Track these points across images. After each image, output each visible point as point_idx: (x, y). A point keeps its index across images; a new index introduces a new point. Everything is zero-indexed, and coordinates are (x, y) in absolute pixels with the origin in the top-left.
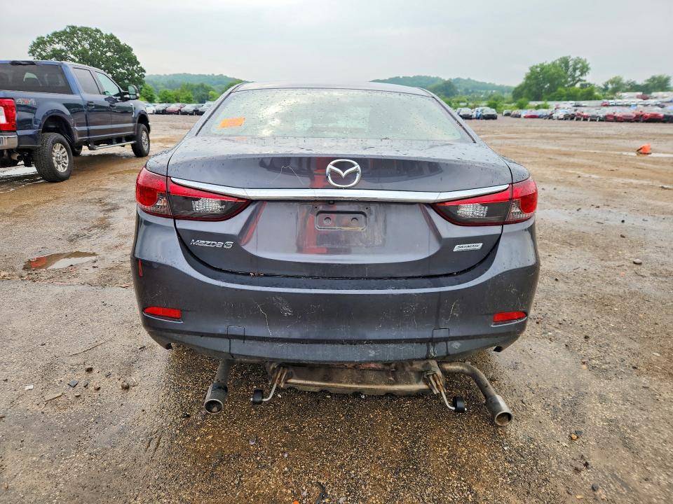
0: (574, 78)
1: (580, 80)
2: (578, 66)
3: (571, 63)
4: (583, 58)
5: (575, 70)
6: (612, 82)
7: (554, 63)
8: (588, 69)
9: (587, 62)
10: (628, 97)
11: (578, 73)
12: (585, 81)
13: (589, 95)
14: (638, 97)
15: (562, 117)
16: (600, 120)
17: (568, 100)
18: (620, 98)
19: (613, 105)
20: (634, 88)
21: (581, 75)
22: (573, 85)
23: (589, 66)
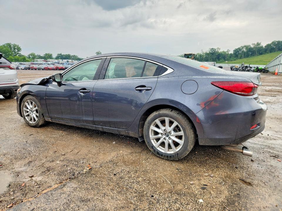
0: (15, 53)
1: (18, 53)
2: (16, 47)
3: (12, 46)
4: (17, 44)
5: (15, 49)
6: (31, 55)
7: (4, 45)
8: (20, 49)
9: (19, 46)
10: (40, 61)
11: (16, 51)
12: (20, 54)
13: (24, 60)
14: (43, 61)
15: (23, 68)
16: (42, 70)
17: (16, 62)
18: (37, 61)
19: (35, 64)
20: (40, 57)
21: (18, 51)
22: (16, 55)
23: (21, 48)
